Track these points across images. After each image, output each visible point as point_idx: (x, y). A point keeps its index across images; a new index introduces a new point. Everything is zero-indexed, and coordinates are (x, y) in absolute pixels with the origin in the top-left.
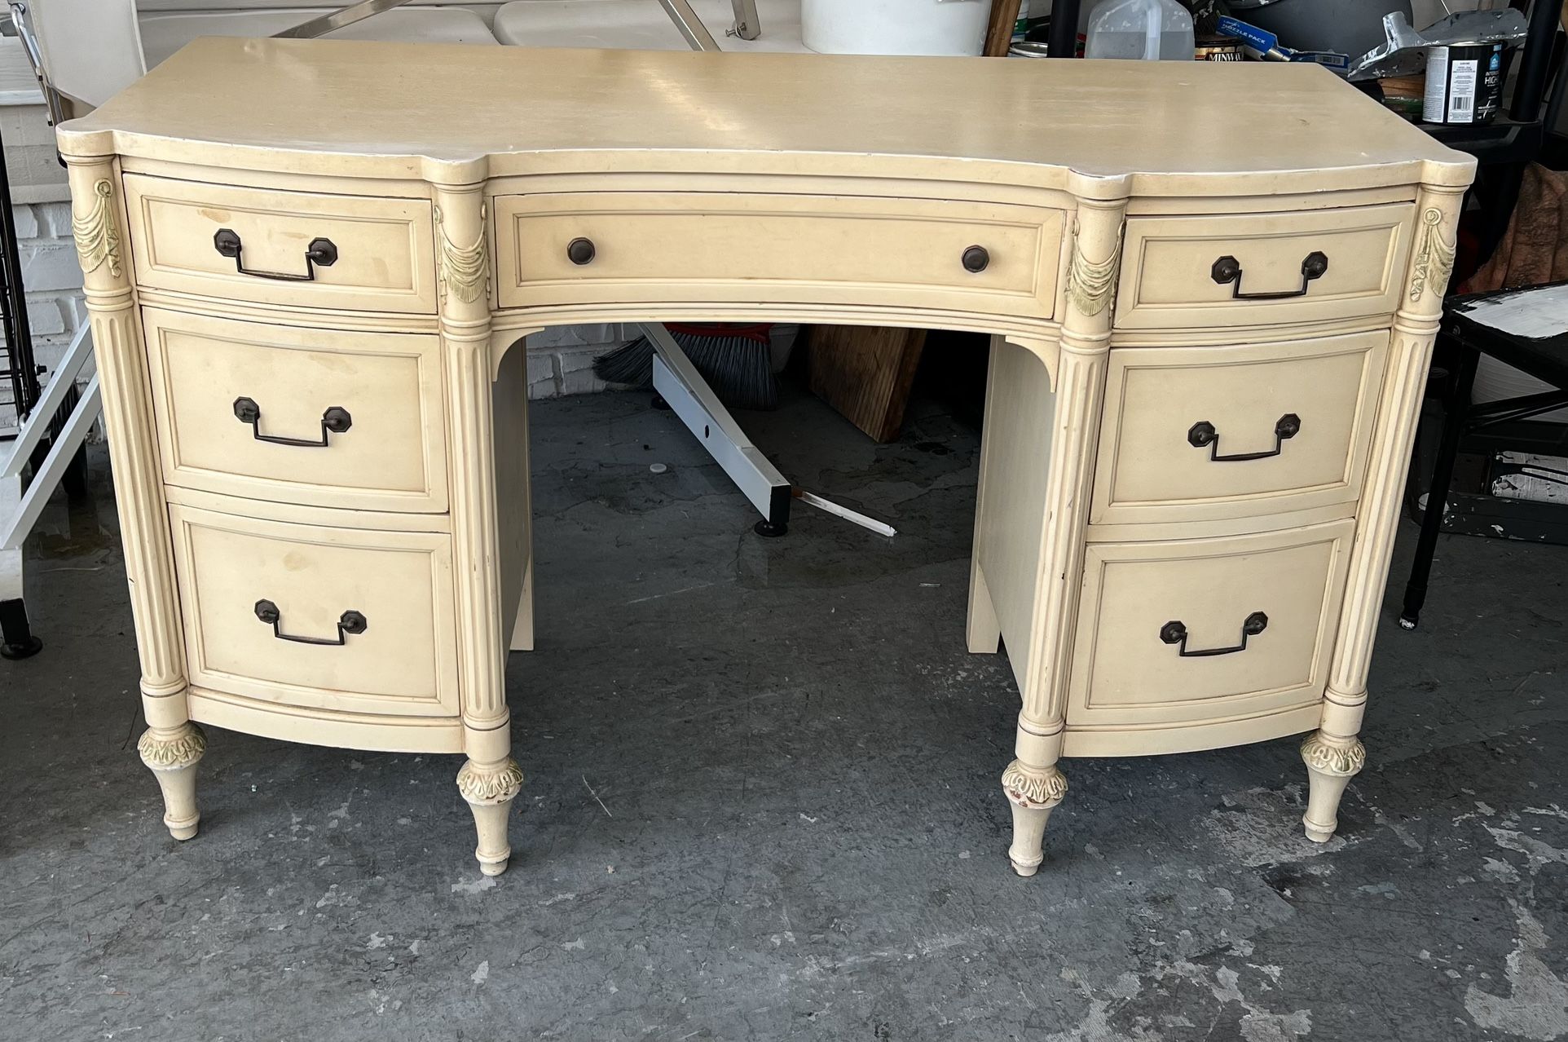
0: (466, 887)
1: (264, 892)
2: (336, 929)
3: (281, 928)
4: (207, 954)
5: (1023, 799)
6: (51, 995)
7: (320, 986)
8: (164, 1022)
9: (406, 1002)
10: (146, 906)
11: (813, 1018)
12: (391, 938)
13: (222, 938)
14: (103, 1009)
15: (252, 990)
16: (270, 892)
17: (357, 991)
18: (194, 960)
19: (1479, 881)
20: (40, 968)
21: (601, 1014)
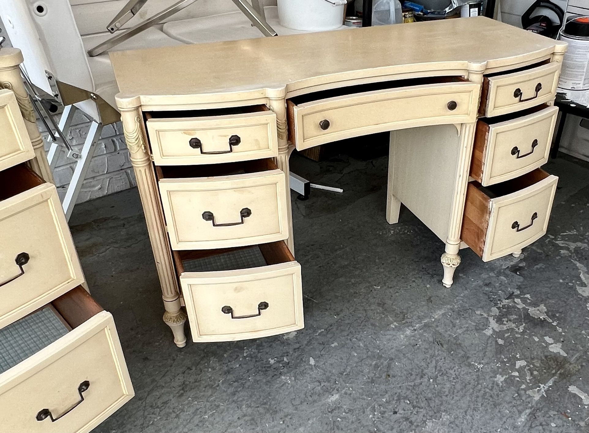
0: (288, 336)
1: (223, 356)
2: (256, 361)
3: (238, 366)
4: (219, 381)
5: (451, 265)
6: (176, 410)
7: (264, 381)
8: (222, 407)
9: (295, 377)
10: (186, 372)
11: (418, 345)
12: (276, 359)
13: (221, 375)
14: (197, 409)
15: (243, 388)
16: (225, 355)
17: (277, 378)
18: (216, 384)
19: (562, 257)
20: (165, 403)
21: (357, 363)
